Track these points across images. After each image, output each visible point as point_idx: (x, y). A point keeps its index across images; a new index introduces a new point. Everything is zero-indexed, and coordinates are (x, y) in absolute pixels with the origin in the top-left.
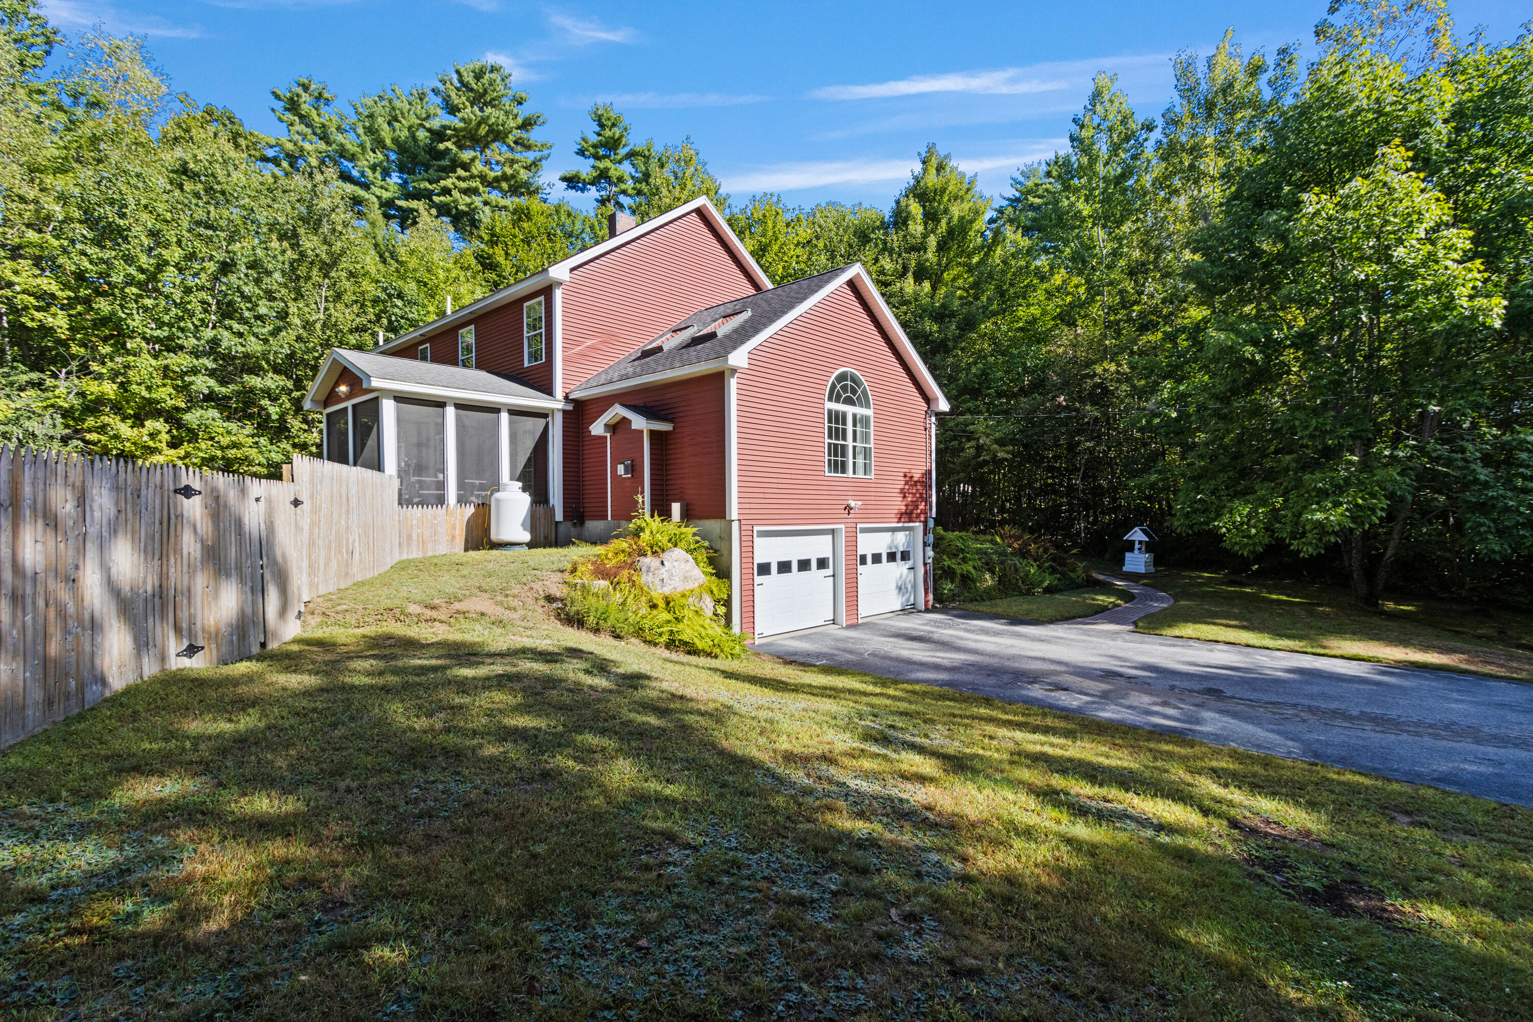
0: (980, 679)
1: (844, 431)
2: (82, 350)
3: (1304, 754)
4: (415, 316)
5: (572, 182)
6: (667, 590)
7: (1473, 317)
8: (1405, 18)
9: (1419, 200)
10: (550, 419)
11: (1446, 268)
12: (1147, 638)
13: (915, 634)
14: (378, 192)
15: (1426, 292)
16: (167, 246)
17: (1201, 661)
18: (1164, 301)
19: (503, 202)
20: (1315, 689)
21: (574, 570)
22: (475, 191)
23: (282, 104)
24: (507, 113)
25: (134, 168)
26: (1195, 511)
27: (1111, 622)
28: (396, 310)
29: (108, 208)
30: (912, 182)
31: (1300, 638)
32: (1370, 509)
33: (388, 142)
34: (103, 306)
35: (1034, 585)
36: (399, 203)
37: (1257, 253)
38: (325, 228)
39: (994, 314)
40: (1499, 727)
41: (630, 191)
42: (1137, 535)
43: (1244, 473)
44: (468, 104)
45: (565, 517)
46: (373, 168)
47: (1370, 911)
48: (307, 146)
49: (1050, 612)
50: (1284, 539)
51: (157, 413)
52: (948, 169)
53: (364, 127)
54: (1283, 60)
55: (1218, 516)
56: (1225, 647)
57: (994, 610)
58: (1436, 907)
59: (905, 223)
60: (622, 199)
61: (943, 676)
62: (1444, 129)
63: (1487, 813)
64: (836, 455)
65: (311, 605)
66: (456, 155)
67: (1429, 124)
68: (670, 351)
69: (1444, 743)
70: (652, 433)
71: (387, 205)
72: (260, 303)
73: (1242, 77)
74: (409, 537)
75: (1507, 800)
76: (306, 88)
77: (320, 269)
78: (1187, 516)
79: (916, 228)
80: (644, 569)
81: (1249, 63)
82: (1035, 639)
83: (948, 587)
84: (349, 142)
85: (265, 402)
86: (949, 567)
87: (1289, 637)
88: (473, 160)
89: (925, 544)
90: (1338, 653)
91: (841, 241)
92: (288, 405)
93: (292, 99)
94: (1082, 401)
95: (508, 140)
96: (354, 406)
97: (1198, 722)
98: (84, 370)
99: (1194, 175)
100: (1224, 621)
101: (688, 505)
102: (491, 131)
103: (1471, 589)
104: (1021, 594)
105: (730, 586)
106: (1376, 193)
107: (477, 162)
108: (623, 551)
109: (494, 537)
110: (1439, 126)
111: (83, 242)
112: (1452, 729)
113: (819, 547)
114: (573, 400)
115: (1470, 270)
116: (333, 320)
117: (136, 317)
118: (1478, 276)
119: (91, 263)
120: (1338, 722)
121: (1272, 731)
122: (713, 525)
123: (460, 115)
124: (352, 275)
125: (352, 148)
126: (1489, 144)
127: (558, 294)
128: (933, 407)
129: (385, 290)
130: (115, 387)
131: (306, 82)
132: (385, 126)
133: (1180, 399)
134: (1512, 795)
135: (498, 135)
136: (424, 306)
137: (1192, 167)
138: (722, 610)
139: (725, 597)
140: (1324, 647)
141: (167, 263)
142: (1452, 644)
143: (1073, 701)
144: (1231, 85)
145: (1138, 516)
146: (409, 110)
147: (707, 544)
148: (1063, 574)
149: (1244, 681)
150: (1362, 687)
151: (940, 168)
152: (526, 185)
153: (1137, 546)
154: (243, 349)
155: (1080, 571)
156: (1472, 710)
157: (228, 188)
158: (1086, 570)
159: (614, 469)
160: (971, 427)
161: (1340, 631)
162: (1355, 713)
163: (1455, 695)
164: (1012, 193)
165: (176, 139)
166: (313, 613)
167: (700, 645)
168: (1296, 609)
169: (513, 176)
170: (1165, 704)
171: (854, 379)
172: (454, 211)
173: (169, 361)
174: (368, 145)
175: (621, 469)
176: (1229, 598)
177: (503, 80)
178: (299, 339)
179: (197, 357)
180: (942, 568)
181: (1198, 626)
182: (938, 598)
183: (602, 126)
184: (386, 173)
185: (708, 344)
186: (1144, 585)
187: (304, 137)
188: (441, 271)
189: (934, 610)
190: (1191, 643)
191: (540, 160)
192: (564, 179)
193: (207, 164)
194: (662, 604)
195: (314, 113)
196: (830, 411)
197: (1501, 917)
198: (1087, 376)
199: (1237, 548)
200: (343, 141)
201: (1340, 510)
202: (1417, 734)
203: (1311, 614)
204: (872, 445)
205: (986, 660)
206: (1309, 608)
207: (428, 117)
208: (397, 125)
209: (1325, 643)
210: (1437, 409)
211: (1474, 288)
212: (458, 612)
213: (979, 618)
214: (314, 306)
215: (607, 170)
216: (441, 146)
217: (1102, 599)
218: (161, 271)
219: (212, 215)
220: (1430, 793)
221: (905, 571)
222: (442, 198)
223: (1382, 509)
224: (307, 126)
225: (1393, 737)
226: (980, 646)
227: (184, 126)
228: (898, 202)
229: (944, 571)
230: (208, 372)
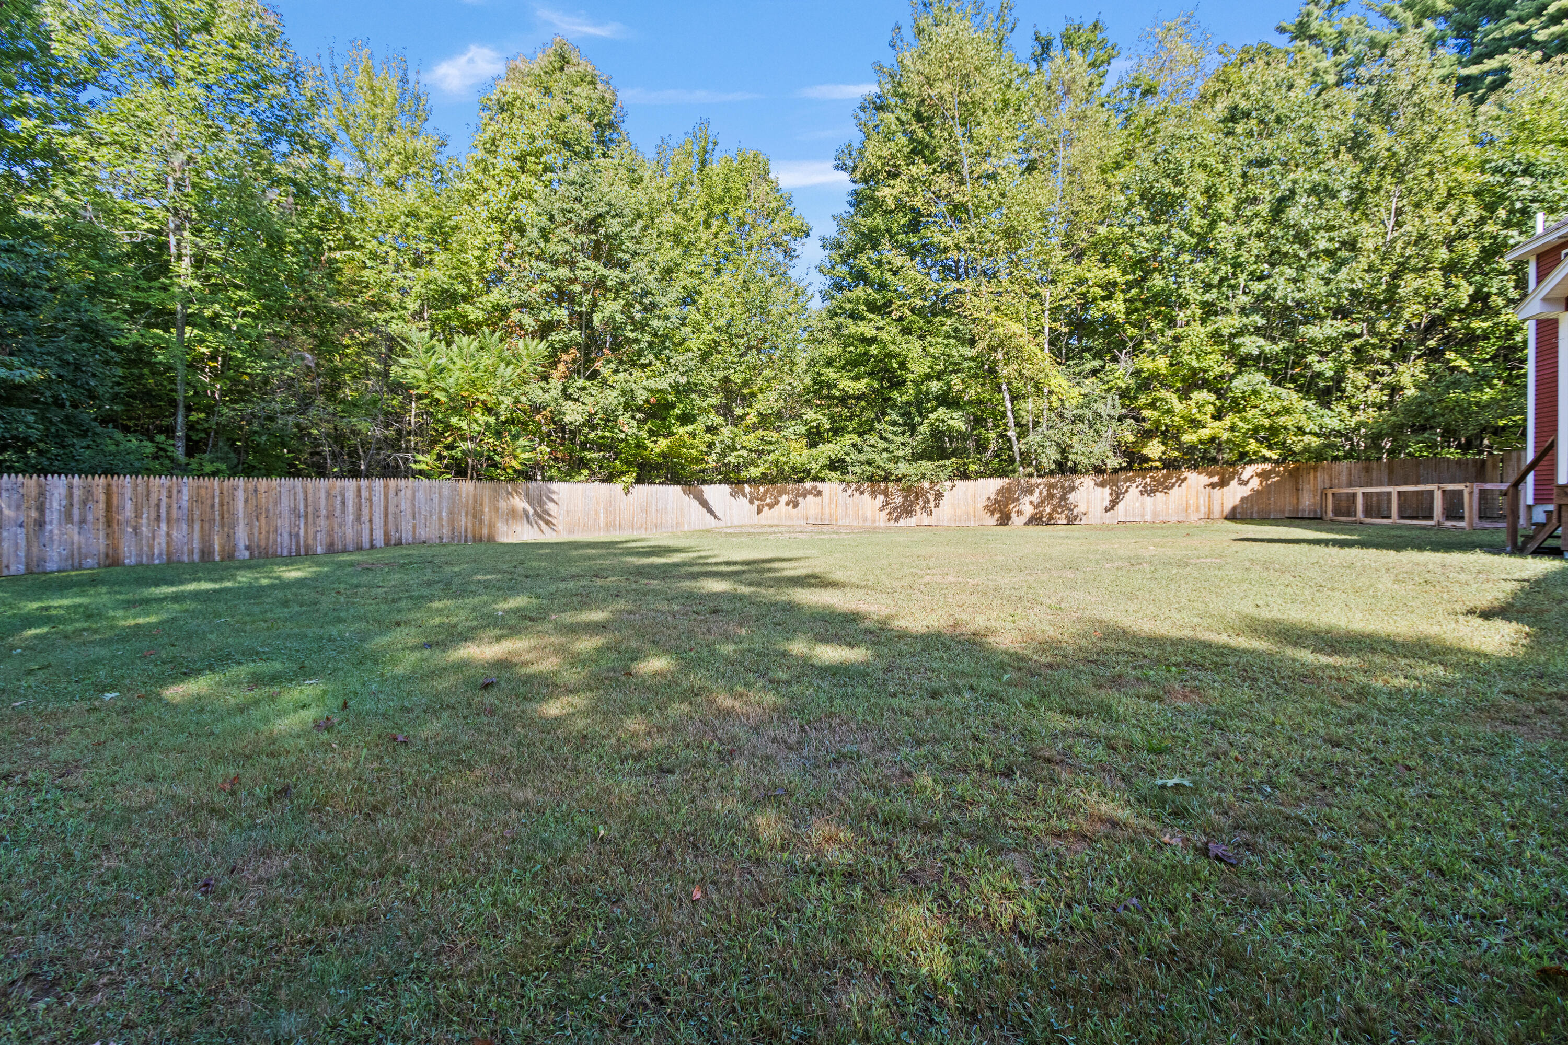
2: (1137, 330)
16: (1221, 199)
29: (1164, 180)
34: (1158, 281)
51: (1205, 384)
77: (1394, 174)
85: (1314, 357)
92: (1348, 356)
98: (1137, 349)
111: (1141, 224)
117: (1188, 284)
119: (1147, 241)
130: (1167, 361)
141: (1219, 218)
154: (1301, 295)
157: (1283, 113)
173: (1218, 325)
179: (1247, 316)
193: (1259, 96)
218: (1212, 229)
230: (1258, 331)
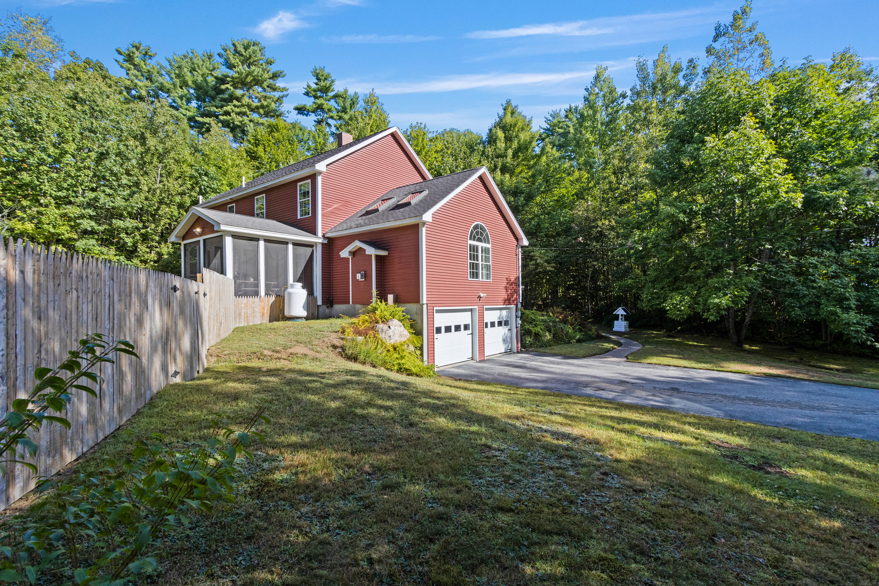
0: (559, 386)
1: (477, 256)
2: (11, 203)
3: (725, 416)
4: (215, 186)
5: (301, 110)
6: (392, 342)
7: (789, 202)
8: (749, 48)
9: (763, 143)
10: (314, 248)
11: (775, 177)
12: (634, 364)
13: (517, 364)
14: (184, 112)
15: (766, 189)
16: (67, 142)
17: (664, 375)
18: (632, 188)
19: (261, 121)
20: (722, 387)
21: (343, 332)
22: (244, 114)
23: (123, 57)
24: (264, 70)
25: (45, 96)
26: (653, 298)
27: (614, 357)
28: (204, 183)
29: (29, 119)
30: (498, 120)
31: (710, 363)
32: (741, 297)
33: (190, 83)
34: (25, 177)
35: (571, 338)
36: (197, 118)
37: (681, 166)
38: (161, 135)
39: (543, 192)
40: (809, 402)
41: (335, 117)
42: (620, 311)
43: (676, 279)
44: (240, 63)
45: (323, 303)
46: (181, 98)
47: (777, 473)
48: (140, 84)
49: (582, 352)
50: (699, 313)
51: (59, 241)
52: (516, 113)
53: (175, 74)
54: (691, 66)
55: (665, 301)
56: (674, 368)
57: (553, 352)
58: (803, 470)
59: (495, 141)
60: (330, 121)
61: (540, 385)
62: (771, 109)
63: (812, 437)
64: (473, 269)
65: (210, 351)
66: (233, 92)
67: (764, 106)
68: (383, 212)
69: (787, 409)
70: (377, 256)
71: (191, 119)
72: (122, 177)
73: (670, 74)
74: (240, 314)
75: (819, 433)
76: (137, 48)
77: (158, 158)
78: (649, 301)
79: (501, 145)
80: (380, 330)
81: (674, 66)
82: (579, 366)
83: (528, 340)
84: (166, 81)
85: (123, 235)
86: (528, 329)
87: (705, 363)
88: (243, 96)
89: (516, 317)
90: (729, 370)
91: (461, 150)
92: (138, 237)
93: (129, 55)
94: (591, 240)
95: (264, 85)
96: (205, 240)
97: (672, 403)
98: (11, 215)
99: (647, 123)
100: (670, 355)
101: (397, 295)
102: (254, 80)
103: (785, 338)
104: (565, 343)
105: (423, 340)
106: (742, 139)
107: (245, 97)
108: (367, 321)
109: (286, 314)
110: (768, 106)
111: (12, 139)
112: (788, 403)
113: (464, 318)
114: (328, 238)
115: (787, 179)
116: (166, 187)
117: (47, 184)
118: (790, 182)
119: (18, 151)
120: (737, 401)
121: (708, 406)
122: (412, 307)
123: (235, 70)
124: (177, 161)
125: (168, 85)
126: (791, 116)
127: (320, 179)
128: (520, 243)
129: (197, 171)
130: (33, 225)
131: (138, 45)
132: (188, 74)
133: (644, 240)
134: (820, 430)
135: (258, 82)
136: (220, 180)
137: (645, 118)
138: (418, 352)
139: (420, 345)
140: (722, 367)
141: (66, 152)
142: (781, 365)
143: (610, 395)
144: (665, 78)
145: (620, 301)
146: (202, 65)
147: (409, 317)
148: (586, 332)
149: (688, 384)
150: (743, 385)
151: (512, 113)
152: (275, 111)
153: (620, 317)
154: (113, 204)
155: (594, 330)
156: (795, 394)
157: (104, 109)
158: (597, 331)
159: (354, 277)
160: (532, 254)
161: (728, 359)
162: (743, 397)
163: (787, 388)
164: (545, 125)
165: (67, 78)
166: (211, 356)
167: (414, 370)
168: (704, 349)
169: (267, 106)
170: (654, 395)
171: (482, 228)
172: (232, 125)
173: (67, 210)
174: (178, 84)
175: (359, 276)
176: (669, 344)
177: (260, 50)
178: (146, 199)
179: (84, 209)
180: (525, 330)
181: (658, 358)
182: (523, 346)
183: (318, 79)
184: (189, 101)
185: (407, 208)
186: (626, 338)
187: (136, 77)
188: (229, 160)
189: (521, 352)
190: (657, 366)
191: (282, 97)
192: (296, 109)
193: (90, 94)
194: (391, 349)
195: (142, 63)
196: (470, 245)
197: (828, 473)
198: (594, 227)
199: (674, 317)
200: (162, 81)
201: (727, 297)
202: (774, 406)
203: (712, 351)
204: (491, 264)
205: (559, 377)
206: (710, 348)
207: (214, 69)
208: (195, 73)
209: (722, 365)
210: (769, 247)
211: (788, 188)
212: (291, 354)
213: (547, 356)
214: (154, 179)
215: (322, 104)
216: (223, 87)
217: (607, 345)
218: (62, 157)
219: (94, 125)
220: (785, 431)
221: (507, 331)
222: (225, 117)
223: (747, 297)
224: (138, 71)
225: (763, 407)
226: (552, 370)
227: (72, 70)
228: (490, 130)
229: (526, 331)
230: (91, 217)
